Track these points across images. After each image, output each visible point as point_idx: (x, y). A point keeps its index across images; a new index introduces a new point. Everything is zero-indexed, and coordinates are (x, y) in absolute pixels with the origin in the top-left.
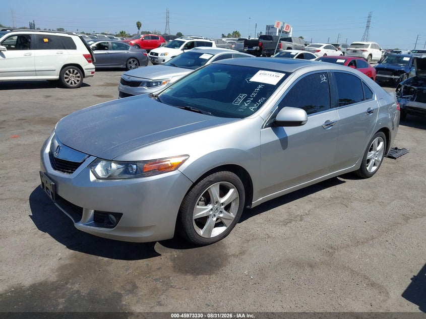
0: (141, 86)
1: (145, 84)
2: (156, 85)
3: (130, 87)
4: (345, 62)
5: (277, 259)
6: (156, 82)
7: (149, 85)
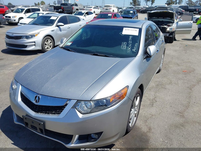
0: (22, 38)
1: (25, 37)
2: (32, 37)
3: (15, 40)
4: (112, 15)
5: (166, 127)
6: (31, 36)
7: (27, 37)
